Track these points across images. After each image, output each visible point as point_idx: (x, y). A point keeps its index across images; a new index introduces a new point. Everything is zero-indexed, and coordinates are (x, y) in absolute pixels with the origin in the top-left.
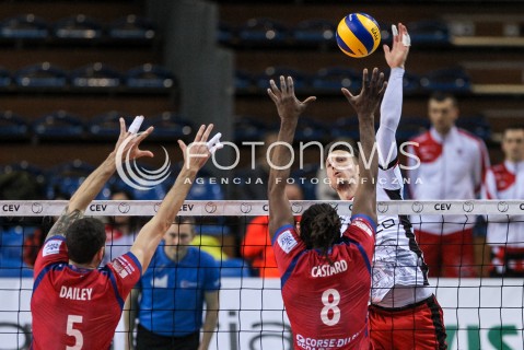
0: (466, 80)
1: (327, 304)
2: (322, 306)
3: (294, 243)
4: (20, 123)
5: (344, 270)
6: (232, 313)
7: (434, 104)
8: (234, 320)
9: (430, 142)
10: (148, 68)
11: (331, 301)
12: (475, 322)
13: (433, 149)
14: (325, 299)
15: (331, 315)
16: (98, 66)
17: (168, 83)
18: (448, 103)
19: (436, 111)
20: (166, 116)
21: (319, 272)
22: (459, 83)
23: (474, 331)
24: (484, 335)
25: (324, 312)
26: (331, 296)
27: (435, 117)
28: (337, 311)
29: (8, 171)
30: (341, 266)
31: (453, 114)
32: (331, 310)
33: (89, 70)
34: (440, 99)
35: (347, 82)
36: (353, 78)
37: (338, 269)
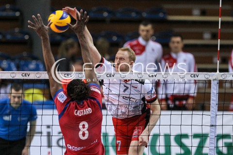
0: (164, 13)
1: (82, 129)
2: (79, 130)
3: (65, 98)
5: (90, 113)
6: (48, 127)
7: (142, 27)
8: (50, 130)
10: (8, 6)
11: (84, 128)
12: (168, 132)
13: (141, 48)
14: (81, 127)
15: (84, 134)
17: (18, 14)
18: (149, 27)
19: (143, 31)
20: (17, 30)
22: (161, 15)
23: (167, 137)
24: (172, 138)
25: (81, 133)
26: (84, 125)
27: (143, 34)
28: (87, 132)
30: (89, 111)
31: (151, 32)
32: (84, 132)
34: (146, 25)
35: (105, 14)
36: (109, 12)
37: (87, 112)
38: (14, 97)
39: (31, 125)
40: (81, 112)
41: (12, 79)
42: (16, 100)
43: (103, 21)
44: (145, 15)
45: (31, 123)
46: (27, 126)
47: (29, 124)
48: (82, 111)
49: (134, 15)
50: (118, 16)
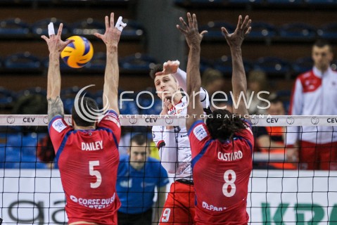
1: (227, 181)
4: (35, 60)
5: (241, 158)
7: (316, 49)
9: (313, 77)
11: (230, 179)
13: (315, 82)
15: (229, 189)
16: (90, 20)
17: (139, 33)
18: (326, 49)
19: (317, 54)
20: (138, 56)
21: (222, 157)
25: (225, 187)
26: (230, 175)
27: (317, 58)
28: (234, 187)
29: (27, 95)
30: (238, 155)
31: (329, 57)
32: (229, 186)
33: (84, 23)
34: (321, 46)
35: (265, 33)
36: (270, 29)
37: (236, 157)
38: (136, 153)
39: (158, 193)
40: (227, 156)
41: (132, 126)
42: (139, 157)
43: (261, 42)
44: (321, 33)
45: (159, 190)
46: (153, 193)
47: (156, 190)
48: (229, 154)
49: (305, 33)
50: (283, 34)
